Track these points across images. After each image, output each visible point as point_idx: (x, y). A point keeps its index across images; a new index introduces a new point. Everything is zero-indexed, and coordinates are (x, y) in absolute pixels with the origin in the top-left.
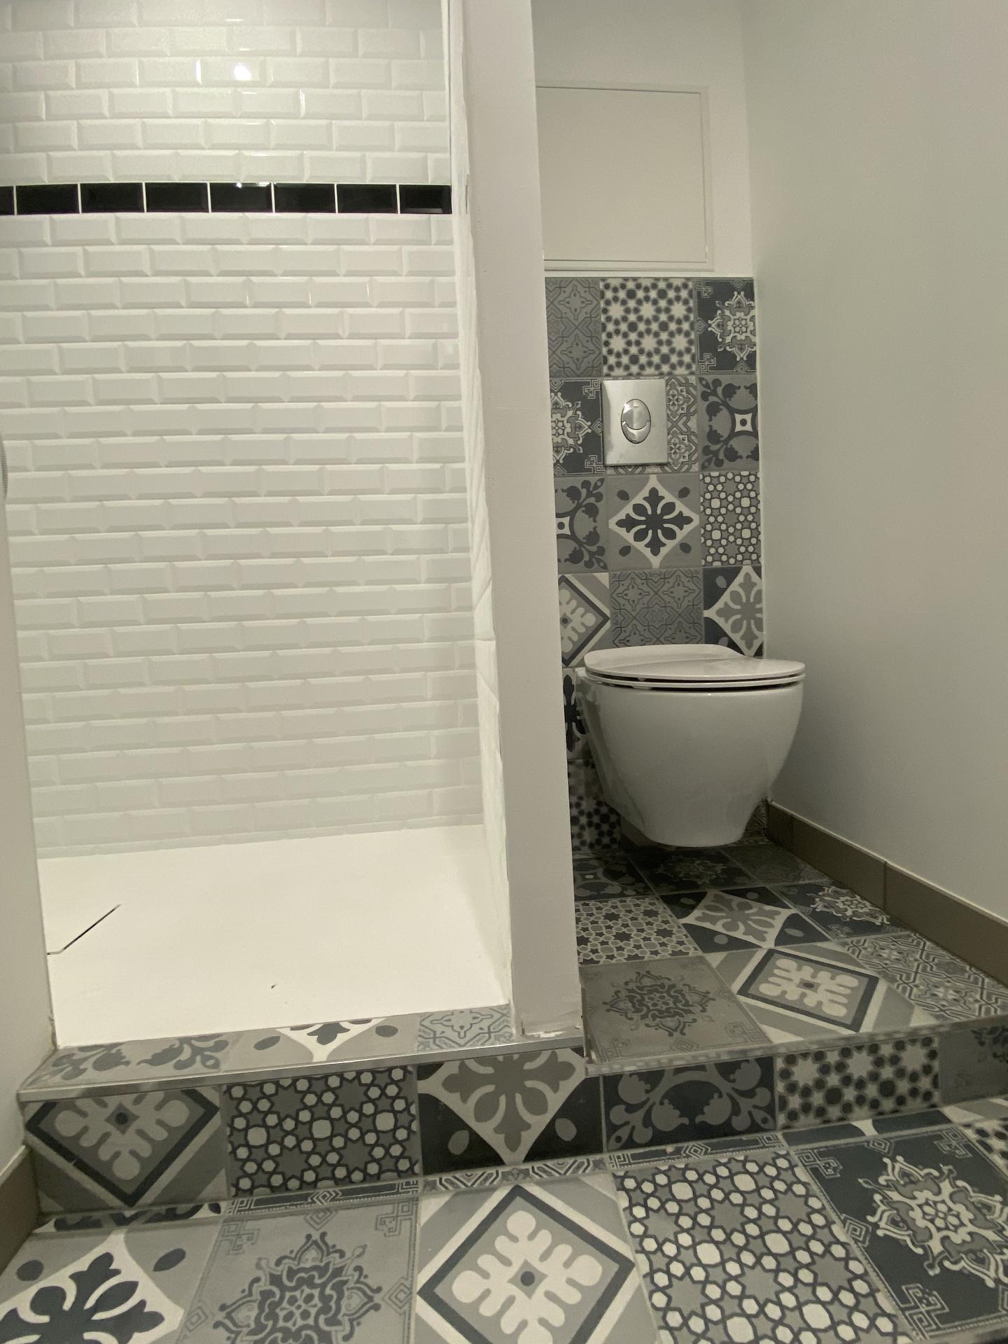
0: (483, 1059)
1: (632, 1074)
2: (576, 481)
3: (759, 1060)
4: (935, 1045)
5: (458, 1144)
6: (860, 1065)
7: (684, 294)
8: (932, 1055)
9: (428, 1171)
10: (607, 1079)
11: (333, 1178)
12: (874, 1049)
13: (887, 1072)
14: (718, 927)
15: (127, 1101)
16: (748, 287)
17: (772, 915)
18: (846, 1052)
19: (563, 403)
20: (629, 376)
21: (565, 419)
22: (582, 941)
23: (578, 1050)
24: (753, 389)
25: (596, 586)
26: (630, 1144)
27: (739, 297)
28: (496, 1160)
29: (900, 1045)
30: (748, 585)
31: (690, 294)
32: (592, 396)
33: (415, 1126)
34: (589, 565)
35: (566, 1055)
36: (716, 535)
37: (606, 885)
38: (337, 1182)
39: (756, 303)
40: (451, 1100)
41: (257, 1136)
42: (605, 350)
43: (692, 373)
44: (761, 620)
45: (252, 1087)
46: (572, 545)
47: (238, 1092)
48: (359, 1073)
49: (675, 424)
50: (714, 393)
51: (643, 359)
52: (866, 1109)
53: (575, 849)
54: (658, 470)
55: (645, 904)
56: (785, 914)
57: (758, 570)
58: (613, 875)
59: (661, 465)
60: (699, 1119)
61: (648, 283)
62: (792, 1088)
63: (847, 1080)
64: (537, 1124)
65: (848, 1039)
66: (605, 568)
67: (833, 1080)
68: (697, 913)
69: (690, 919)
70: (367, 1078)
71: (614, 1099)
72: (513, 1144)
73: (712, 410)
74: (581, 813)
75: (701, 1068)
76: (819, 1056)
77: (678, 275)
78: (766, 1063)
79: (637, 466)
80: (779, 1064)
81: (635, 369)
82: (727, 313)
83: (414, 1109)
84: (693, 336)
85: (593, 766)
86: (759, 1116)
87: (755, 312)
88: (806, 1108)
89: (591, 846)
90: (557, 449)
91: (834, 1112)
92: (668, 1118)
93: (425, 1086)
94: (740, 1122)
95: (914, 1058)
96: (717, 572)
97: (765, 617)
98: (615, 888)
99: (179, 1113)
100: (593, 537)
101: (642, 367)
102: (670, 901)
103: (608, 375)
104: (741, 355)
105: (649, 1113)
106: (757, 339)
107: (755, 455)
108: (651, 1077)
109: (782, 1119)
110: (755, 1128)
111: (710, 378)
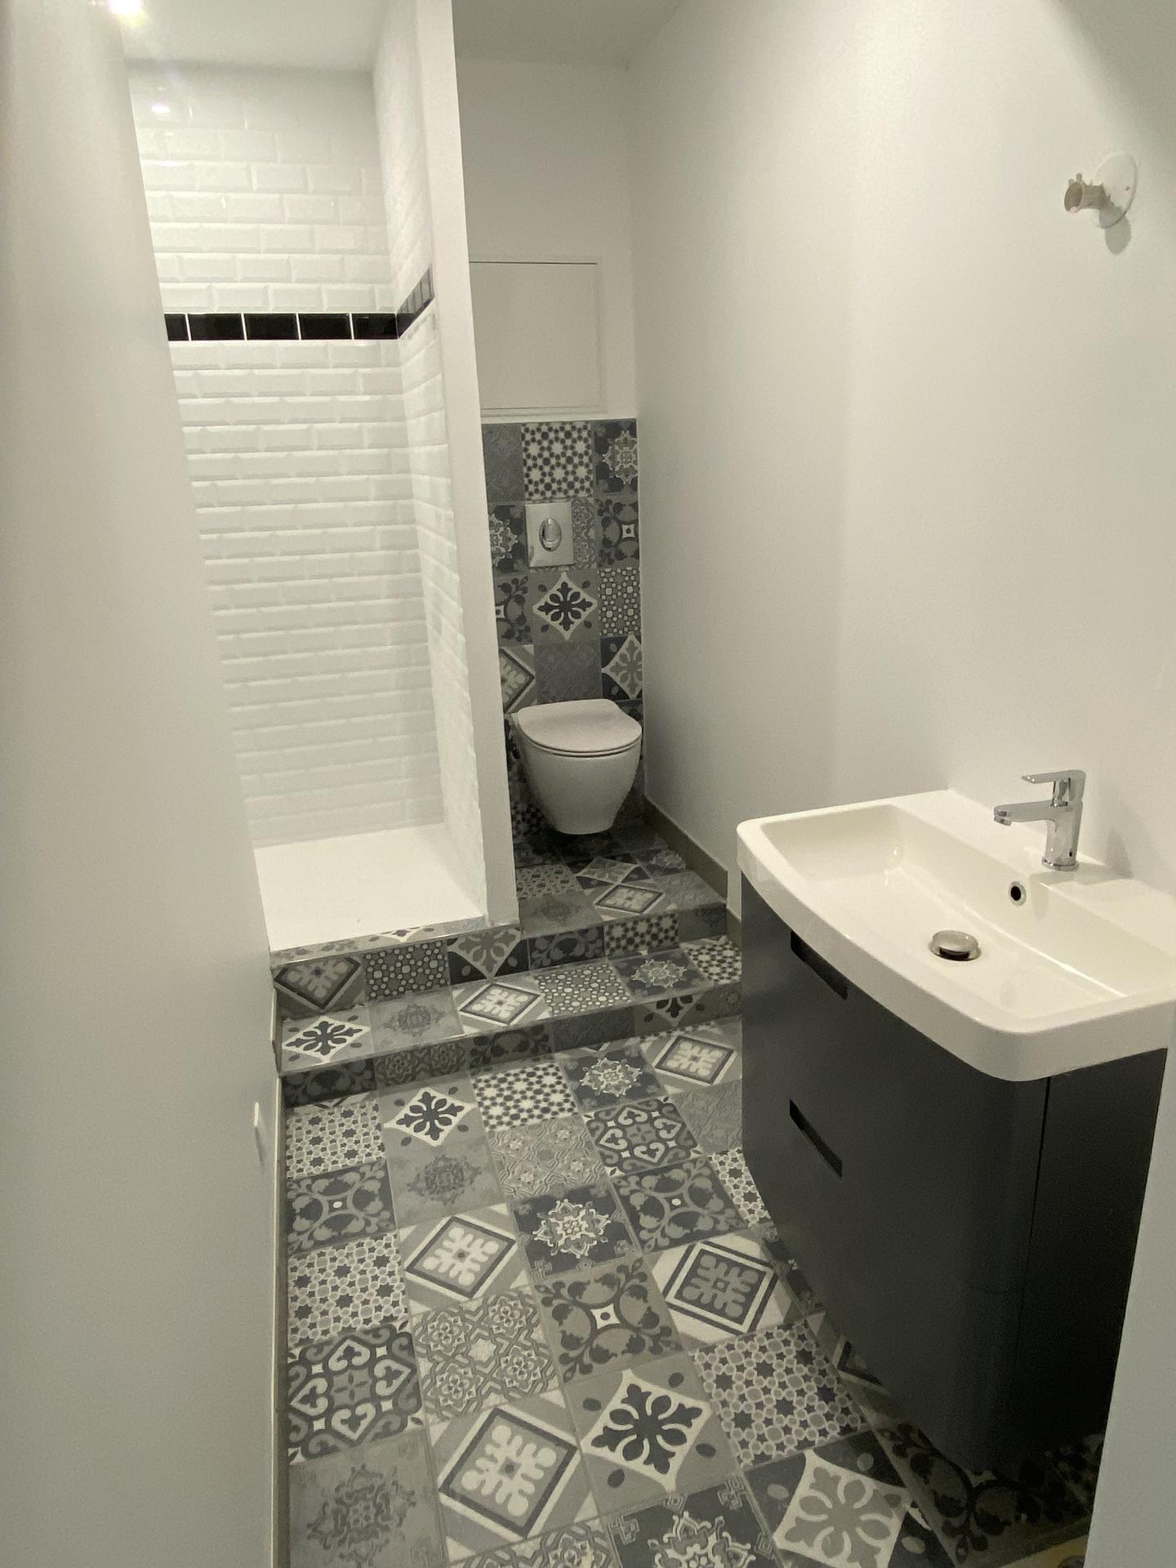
0: (475, 935)
1: (541, 937)
2: (507, 578)
3: (598, 928)
4: (676, 917)
5: (466, 971)
6: (642, 927)
7: (584, 434)
8: (675, 922)
9: (452, 984)
10: (530, 939)
11: (412, 989)
12: (648, 920)
13: (654, 930)
14: (595, 877)
15: (320, 965)
16: (631, 426)
17: (626, 868)
18: (636, 923)
19: (496, 521)
20: (544, 500)
21: (498, 533)
22: (518, 889)
23: (518, 929)
24: (635, 506)
25: (525, 655)
26: (541, 966)
27: (626, 434)
28: (483, 977)
29: (660, 918)
30: (632, 648)
31: (589, 434)
32: (517, 516)
33: (447, 965)
34: (519, 639)
35: (512, 931)
36: (609, 614)
37: (534, 859)
38: (414, 990)
39: (638, 439)
40: (462, 953)
41: (378, 975)
42: (526, 481)
43: (590, 496)
44: (641, 673)
45: (375, 954)
46: (506, 626)
47: (368, 957)
48: (422, 945)
49: (578, 535)
50: (607, 510)
51: (555, 486)
52: (645, 946)
53: (514, 837)
54: (567, 569)
55: (557, 867)
56: (633, 867)
57: (639, 638)
58: (538, 851)
59: (569, 565)
60: (571, 954)
61: (557, 426)
62: (612, 939)
63: (636, 934)
64: (500, 961)
65: (637, 917)
66: (531, 641)
67: (630, 934)
68: (585, 870)
69: (578, 875)
70: (425, 947)
71: (533, 948)
72: (490, 969)
73: (606, 523)
74: (517, 813)
75: (571, 933)
76: (624, 925)
77: (579, 417)
78: (600, 929)
79: (552, 567)
80: (606, 929)
81: (549, 494)
82: (617, 448)
83: (446, 959)
84: (591, 467)
85: (525, 781)
86: (597, 951)
87: (637, 446)
88: (618, 947)
89: (525, 834)
90: (493, 555)
91: (631, 948)
92: (557, 954)
93: (451, 949)
94: (589, 954)
95: (667, 923)
96: (611, 640)
97: (643, 670)
98: (539, 860)
99: (343, 968)
100: (522, 619)
101: (554, 493)
102: (570, 865)
103: (529, 499)
104: (627, 480)
105: (549, 953)
106: (637, 468)
107: (636, 555)
108: (550, 938)
109: (607, 952)
110: (595, 957)
111: (604, 499)
